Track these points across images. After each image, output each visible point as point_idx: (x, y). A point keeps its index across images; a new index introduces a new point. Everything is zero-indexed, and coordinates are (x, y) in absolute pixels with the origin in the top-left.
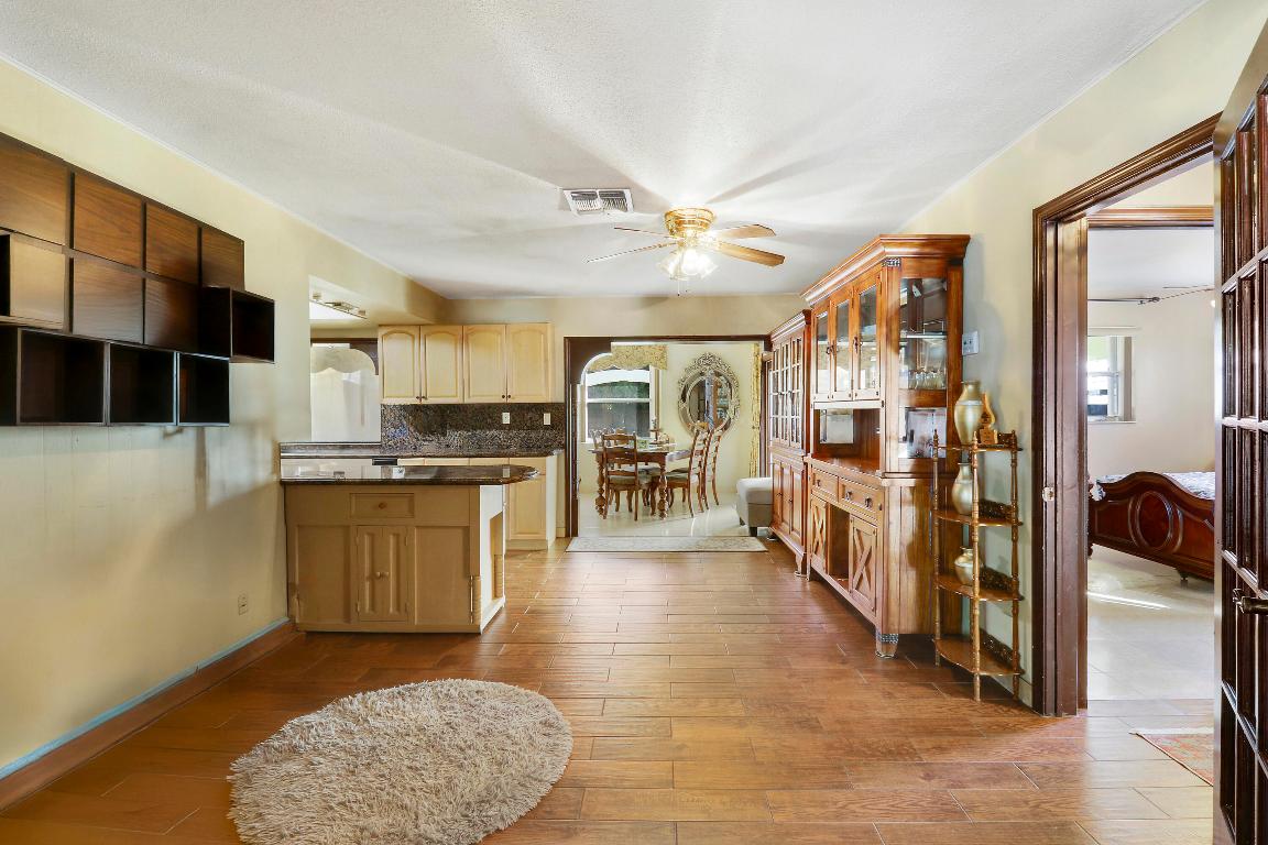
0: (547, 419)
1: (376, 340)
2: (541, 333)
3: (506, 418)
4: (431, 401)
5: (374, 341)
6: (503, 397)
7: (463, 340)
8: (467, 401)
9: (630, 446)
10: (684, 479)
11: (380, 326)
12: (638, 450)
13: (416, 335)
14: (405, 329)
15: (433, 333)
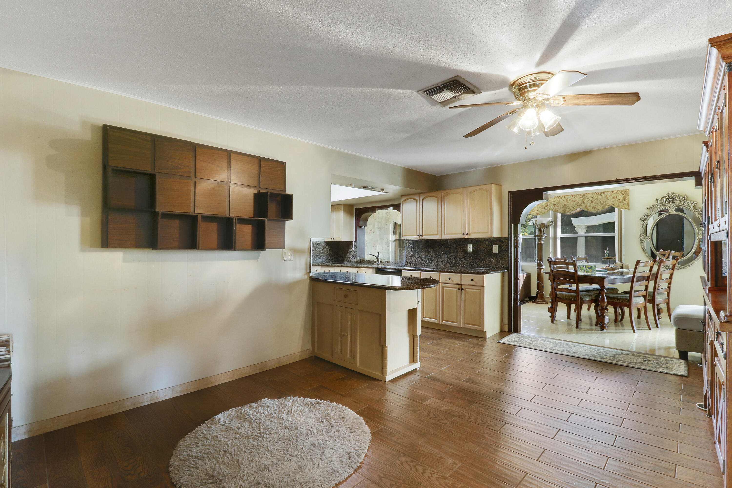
0: (496, 248)
1: (400, 204)
2: (487, 191)
3: (470, 248)
4: (425, 237)
5: (399, 205)
6: (464, 234)
7: (442, 200)
8: (444, 237)
9: (571, 269)
10: (625, 299)
11: (402, 196)
12: (579, 273)
13: (418, 199)
14: (413, 197)
15: (427, 197)
